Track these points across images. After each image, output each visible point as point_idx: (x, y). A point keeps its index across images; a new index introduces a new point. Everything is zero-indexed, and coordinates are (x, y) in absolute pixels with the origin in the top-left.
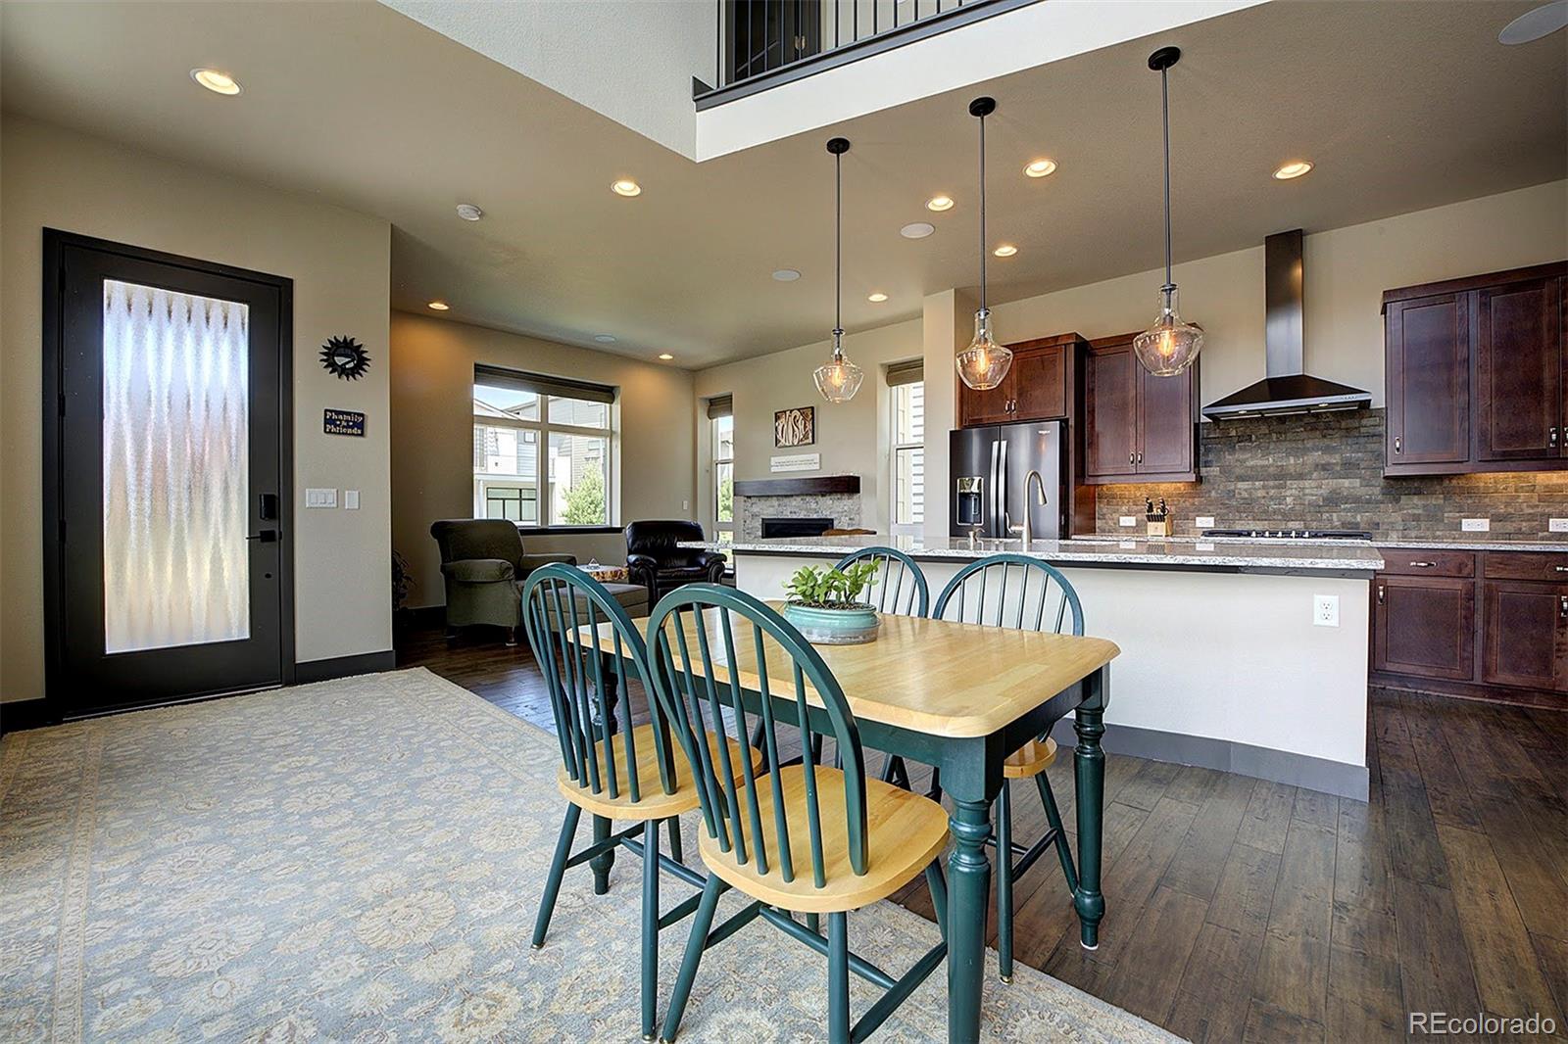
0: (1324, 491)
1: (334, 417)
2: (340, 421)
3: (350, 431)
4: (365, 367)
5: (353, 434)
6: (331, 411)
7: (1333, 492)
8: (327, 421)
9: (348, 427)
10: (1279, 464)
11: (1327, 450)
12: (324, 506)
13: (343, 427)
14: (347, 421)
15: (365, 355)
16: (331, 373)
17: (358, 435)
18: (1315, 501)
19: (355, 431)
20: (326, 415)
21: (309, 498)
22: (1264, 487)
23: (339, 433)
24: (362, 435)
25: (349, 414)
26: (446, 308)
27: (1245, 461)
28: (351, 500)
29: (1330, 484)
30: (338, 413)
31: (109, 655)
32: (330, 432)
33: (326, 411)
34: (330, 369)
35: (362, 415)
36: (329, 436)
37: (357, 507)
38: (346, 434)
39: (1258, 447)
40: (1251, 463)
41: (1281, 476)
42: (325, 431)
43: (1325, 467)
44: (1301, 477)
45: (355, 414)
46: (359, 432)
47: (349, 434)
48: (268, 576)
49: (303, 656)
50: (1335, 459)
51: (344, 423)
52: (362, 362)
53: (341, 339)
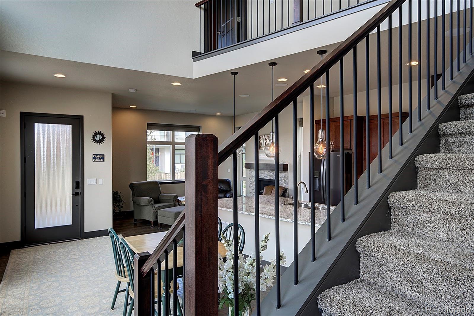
1: (96, 156)
2: (97, 157)
3: (100, 160)
4: (104, 140)
5: (101, 161)
6: (94, 155)
8: (94, 158)
9: (99, 159)
12: (93, 184)
13: (98, 159)
14: (99, 157)
15: (104, 136)
16: (94, 143)
17: (102, 161)
19: (102, 160)
20: (93, 156)
21: (88, 182)
23: (97, 161)
24: (104, 161)
25: (100, 155)
28: (100, 182)
30: (96, 155)
31: (36, 229)
32: (94, 161)
33: (93, 155)
34: (94, 142)
35: (104, 155)
37: (102, 184)
38: (99, 161)
45: (101, 155)
47: (100, 161)
48: (77, 206)
49: (86, 230)
51: (98, 158)
52: (103, 138)
53: (97, 132)
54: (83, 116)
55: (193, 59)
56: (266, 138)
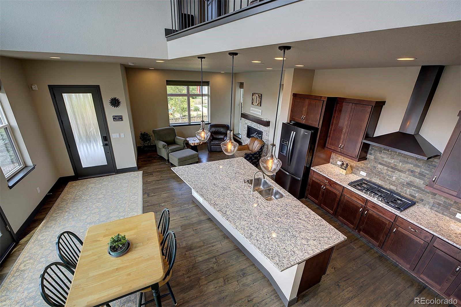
0: (408, 180)
1: (115, 117)
3: (119, 120)
4: (120, 104)
6: (114, 116)
7: (411, 181)
8: (113, 119)
9: (119, 119)
10: (395, 164)
11: (416, 165)
12: (117, 137)
14: (118, 118)
15: (119, 101)
16: (112, 107)
17: (121, 121)
18: (404, 182)
19: (120, 120)
21: (113, 136)
22: (387, 169)
24: (122, 121)
25: (118, 116)
27: (383, 158)
28: (122, 135)
29: (411, 178)
30: (116, 116)
31: (83, 168)
32: (115, 121)
33: (113, 116)
35: (121, 116)
37: (124, 137)
38: (118, 121)
39: (390, 154)
40: (385, 160)
41: (394, 168)
43: (412, 172)
44: (401, 171)
45: (120, 116)
46: (121, 120)
48: (108, 153)
49: (118, 168)
50: (418, 170)
51: (118, 119)
53: (113, 98)
54: (99, 86)
55: (167, 37)
56: (257, 96)
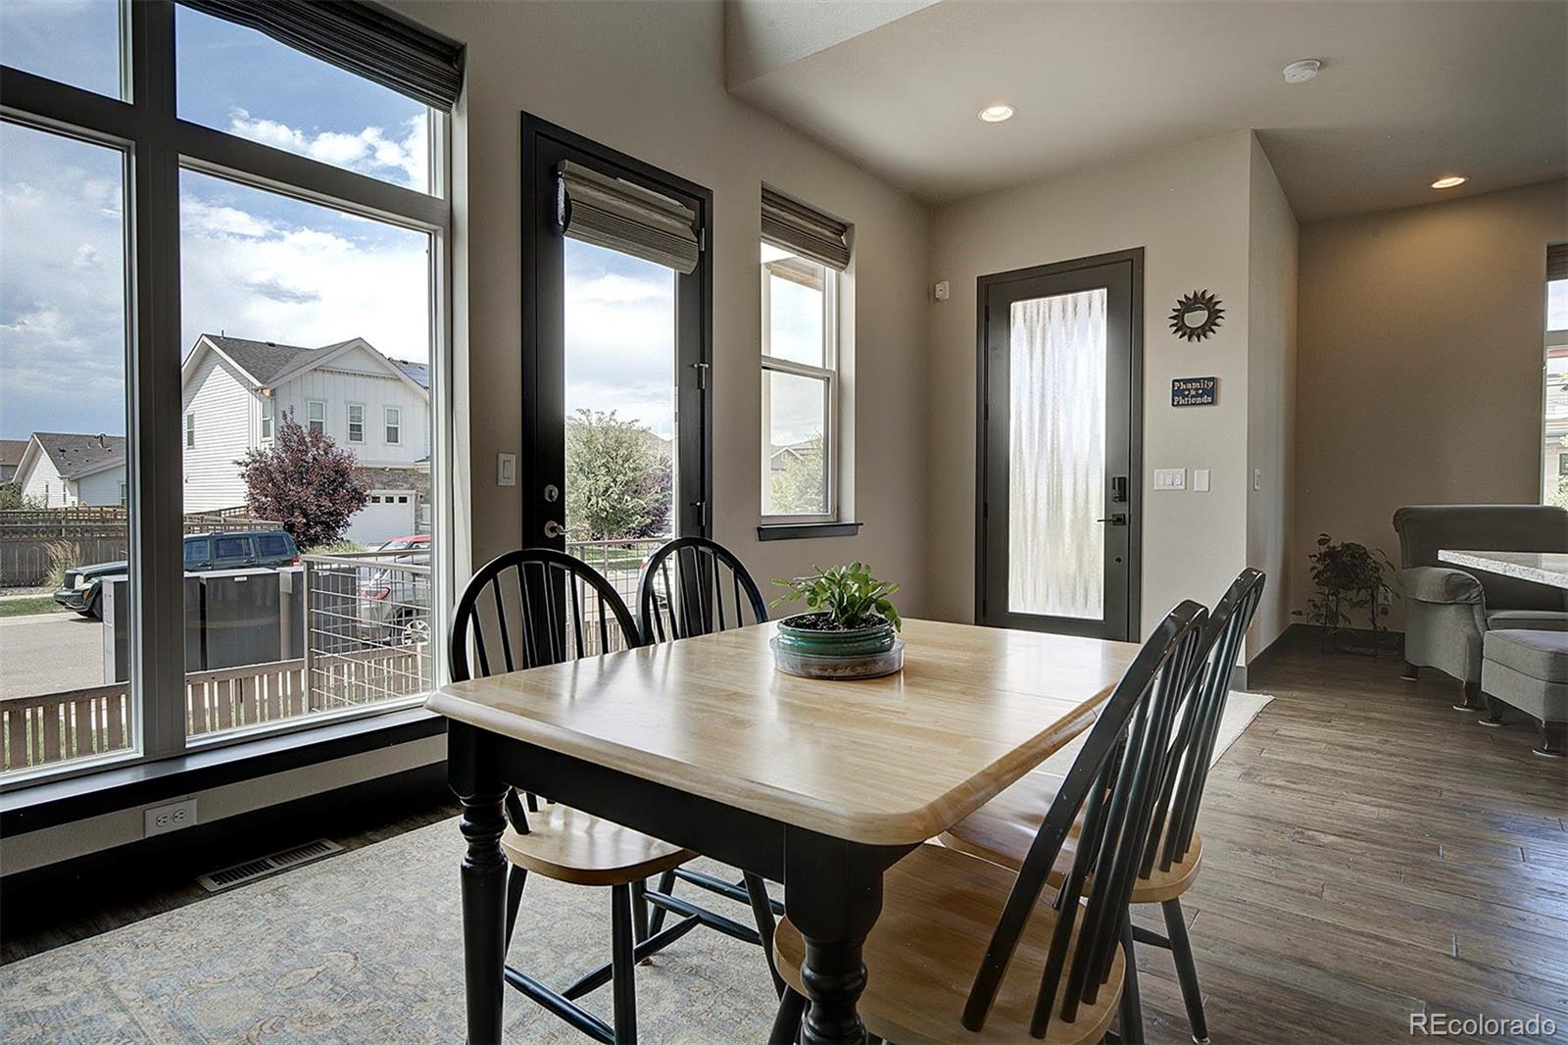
1: (1183, 386)
2: (1189, 390)
3: (1199, 400)
4: (1218, 321)
5: (1203, 404)
6: (1179, 381)
8: (1175, 393)
9: (1197, 395)
12: (1172, 487)
13: (1192, 397)
14: (1197, 389)
15: (1217, 307)
16: (1181, 337)
17: (1208, 403)
19: (1205, 399)
20: (1174, 386)
21: (1157, 481)
23: (1188, 404)
24: (1212, 403)
25: (1198, 381)
26: (1462, 180)
28: (1201, 481)
30: (1186, 382)
31: (1010, 613)
32: (1178, 405)
33: (1174, 381)
34: (1180, 333)
35: (1213, 379)
36: (1178, 409)
37: (1207, 489)
38: (1195, 404)
42: (1173, 405)
45: (1206, 379)
46: (1210, 399)
47: (1199, 404)
51: (1193, 393)
52: (1214, 315)
53: (1191, 297)
54: (1142, 250)
